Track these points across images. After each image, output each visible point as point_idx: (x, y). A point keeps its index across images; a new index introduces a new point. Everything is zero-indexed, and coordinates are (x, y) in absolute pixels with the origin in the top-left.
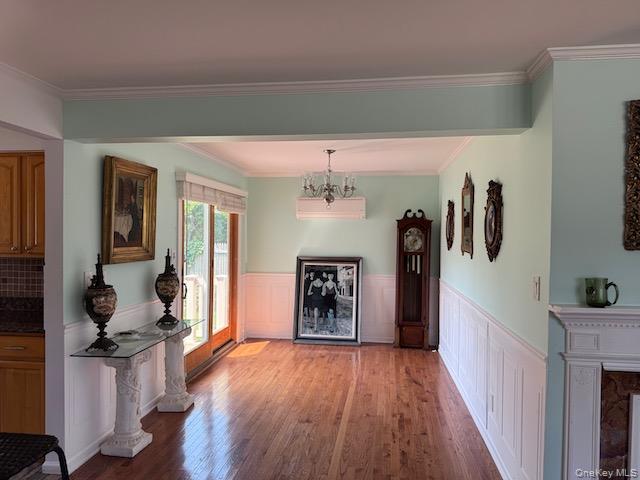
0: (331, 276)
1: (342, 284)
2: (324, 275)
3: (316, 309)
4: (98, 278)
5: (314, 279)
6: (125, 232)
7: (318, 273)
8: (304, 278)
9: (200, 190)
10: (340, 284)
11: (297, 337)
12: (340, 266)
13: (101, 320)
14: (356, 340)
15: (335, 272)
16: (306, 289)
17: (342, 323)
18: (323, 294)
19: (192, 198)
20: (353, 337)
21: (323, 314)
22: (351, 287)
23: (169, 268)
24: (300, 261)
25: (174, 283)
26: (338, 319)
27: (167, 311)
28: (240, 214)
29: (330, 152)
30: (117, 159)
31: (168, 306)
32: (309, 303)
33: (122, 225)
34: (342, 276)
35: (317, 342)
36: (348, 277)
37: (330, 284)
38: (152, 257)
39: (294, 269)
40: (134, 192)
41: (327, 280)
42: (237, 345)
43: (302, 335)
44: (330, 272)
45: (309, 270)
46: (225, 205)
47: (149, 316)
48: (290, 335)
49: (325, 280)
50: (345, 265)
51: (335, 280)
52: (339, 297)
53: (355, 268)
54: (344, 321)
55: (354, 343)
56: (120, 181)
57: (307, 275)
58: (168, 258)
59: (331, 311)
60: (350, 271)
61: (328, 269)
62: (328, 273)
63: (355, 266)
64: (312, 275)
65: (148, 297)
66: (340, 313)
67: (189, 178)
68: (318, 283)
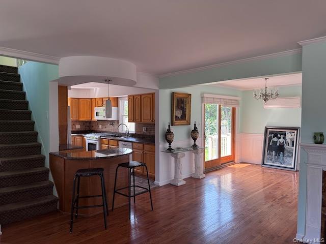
0: (282, 136)
1: (288, 140)
2: (279, 136)
3: (274, 152)
4: (169, 130)
5: (274, 137)
6: (179, 116)
7: (276, 135)
8: (268, 136)
9: (212, 100)
10: (287, 140)
11: (263, 164)
12: (287, 131)
13: (170, 142)
14: (294, 168)
15: (284, 135)
16: (270, 141)
17: (287, 159)
18: (278, 145)
19: (207, 102)
20: (293, 167)
21: (278, 154)
22: (293, 142)
23: (195, 128)
24: (266, 129)
25: (196, 133)
26: (285, 158)
27: (195, 143)
28: (236, 107)
29: (266, 79)
30: (175, 93)
31: (195, 141)
32: (270, 148)
33: (178, 113)
34: (288, 136)
35: (273, 167)
36: (291, 137)
37: (282, 140)
38: (190, 124)
39: (264, 132)
40: (182, 102)
41: (280, 138)
42: (235, 163)
43: (266, 163)
44: (282, 134)
45: (271, 133)
46: (226, 104)
47: (189, 145)
48: (260, 163)
49: (279, 138)
50: (290, 131)
51: (284, 138)
52: (286, 147)
53: (296, 133)
54: (288, 158)
55: (293, 170)
56: (178, 100)
57: (270, 135)
58: (195, 125)
59: (281, 153)
60: (293, 134)
61: (281, 133)
62: (281, 135)
63: (296, 131)
64: (272, 135)
65: (189, 138)
66: (286, 154)
67: (206, 95)
68: (275, 139)
